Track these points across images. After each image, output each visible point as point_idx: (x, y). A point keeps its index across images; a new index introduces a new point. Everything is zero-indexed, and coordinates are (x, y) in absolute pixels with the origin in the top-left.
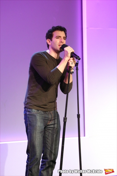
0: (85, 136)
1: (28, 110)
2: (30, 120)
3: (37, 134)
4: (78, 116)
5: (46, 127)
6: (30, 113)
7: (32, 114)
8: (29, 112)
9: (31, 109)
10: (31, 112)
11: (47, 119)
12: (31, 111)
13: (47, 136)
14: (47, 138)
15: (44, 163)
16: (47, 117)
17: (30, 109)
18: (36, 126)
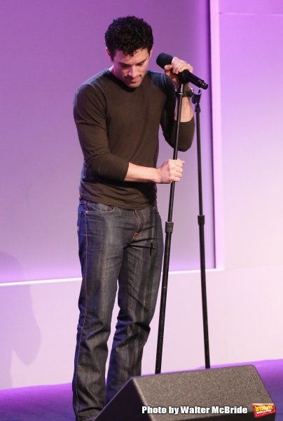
0: (215, 267)
1: (89, 204)
2: (90, 228)
3: (105, 262)
4: (201, 220)
5: (128, 245)
6: (91, 212)
7: (96, 216)
8: (90, 209)
9: (96, 203)
10: (93, 210)
11: (130, 227)
12: (95, 207)
13: (130, 266)
14: (132, 272)
15: (123, 329)
16: (131, 222)
17: (92, 202)
18: (104, 244)
